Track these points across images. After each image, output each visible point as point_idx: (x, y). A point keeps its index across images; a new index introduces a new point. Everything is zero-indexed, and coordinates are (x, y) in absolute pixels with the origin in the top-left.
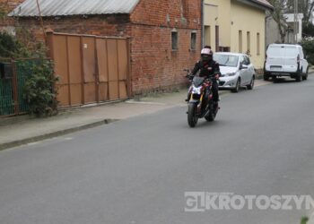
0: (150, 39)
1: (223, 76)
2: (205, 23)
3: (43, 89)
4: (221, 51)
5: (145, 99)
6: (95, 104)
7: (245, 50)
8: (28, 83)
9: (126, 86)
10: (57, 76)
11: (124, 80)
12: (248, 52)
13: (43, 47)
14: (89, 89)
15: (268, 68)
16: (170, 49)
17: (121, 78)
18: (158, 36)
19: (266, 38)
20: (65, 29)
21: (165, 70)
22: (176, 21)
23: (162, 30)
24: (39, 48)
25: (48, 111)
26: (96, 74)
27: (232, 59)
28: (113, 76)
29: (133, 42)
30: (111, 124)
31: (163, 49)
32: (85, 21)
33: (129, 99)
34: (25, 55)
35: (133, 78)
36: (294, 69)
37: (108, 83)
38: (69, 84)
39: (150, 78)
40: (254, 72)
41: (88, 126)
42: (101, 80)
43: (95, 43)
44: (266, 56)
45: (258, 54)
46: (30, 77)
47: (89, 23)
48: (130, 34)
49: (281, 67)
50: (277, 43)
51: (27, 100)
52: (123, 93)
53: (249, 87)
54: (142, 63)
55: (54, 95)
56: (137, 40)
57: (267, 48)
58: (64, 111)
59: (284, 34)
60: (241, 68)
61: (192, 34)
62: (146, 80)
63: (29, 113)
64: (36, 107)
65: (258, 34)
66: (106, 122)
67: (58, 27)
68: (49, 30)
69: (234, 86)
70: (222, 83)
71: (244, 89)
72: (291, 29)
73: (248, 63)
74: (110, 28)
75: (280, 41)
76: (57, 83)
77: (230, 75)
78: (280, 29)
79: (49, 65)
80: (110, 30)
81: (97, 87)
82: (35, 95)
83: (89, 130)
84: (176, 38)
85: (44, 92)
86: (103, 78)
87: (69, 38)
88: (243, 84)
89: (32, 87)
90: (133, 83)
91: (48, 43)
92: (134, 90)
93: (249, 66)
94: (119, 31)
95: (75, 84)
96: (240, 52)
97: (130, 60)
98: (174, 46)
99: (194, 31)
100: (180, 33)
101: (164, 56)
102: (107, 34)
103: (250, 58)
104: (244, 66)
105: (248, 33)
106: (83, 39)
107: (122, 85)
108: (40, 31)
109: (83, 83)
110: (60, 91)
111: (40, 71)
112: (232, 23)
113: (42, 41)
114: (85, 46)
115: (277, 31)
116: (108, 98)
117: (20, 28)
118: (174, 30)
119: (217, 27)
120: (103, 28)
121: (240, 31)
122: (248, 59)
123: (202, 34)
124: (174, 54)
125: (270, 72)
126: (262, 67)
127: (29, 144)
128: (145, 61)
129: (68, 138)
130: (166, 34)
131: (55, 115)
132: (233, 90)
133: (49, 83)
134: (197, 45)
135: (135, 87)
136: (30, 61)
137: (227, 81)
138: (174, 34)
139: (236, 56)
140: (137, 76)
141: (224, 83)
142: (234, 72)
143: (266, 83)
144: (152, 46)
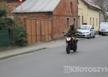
0: (60, 20)
1: (85, 33)
2: (79, 15)
3: (23, 37)
4: (84, 24)
5: (57, 41)
6: (41, 42)
7: (92, 24)
8: (18, 35)
9: (51, 36)
10: (28, 33)
11: (51, 34)
12: (93, 25)
13: (23, 23)
14: (38, 37)
15: (100, 31)
16: (66, 24)
17: (49, 34)
18: (62, 19)
19: (99, 20)
20: (30, 17)
22: (69, 14)
23: (64, 17)
24: (22, 23)
25: (24, 45)
26: (41, 32)
27: (88, 27)
28: (47, 33)
29: (54, 21)
30: (46, 49)
31: (64, 24)
32: (37, 14)
33: (52, 41)
34: (17, 26)
35: (54, 34)
37: (45, 35)
38: (32, 36)
40: (95, 32)
43: (41, 22)
44: (100, 26)
45: (97, 26)
46: (19, 33)
47: (39, 15)
48: (53, 19)
49: (105, 30)
51: (17, 41)
52: (50, 39)
53: (94, 37)
54: (57, 28)
55: (26, 39)
56: (55, 20)
57: (100, 23)
58: (30, 44)
59: (106, 19)
60: (91, 30)
61: (74, 19)
62: (58, 34)
63: (18, 45)
64: (21, 43)
65: (97, 19)
66: (44, 48)
67: (28, 16)
68: (25, 17)
69: (89, 37)
70: (84, 36)
71: (92, 38)
73: (93, 29)
74: (46, 16)
76: (28, 35)
77: (87, 33)
79: (25, 29)
80: (46, 17)
81: (41, 36)
82: (20, 39)
83: (38, 51)
84: (69, 20)
85: (23, 38)
86: (43, 34)
87: (32, 20)
88: (92, 36)
89: (19, 36)
91: (25, 21)
92: (54, 38)
93: (94, 30)
94: (49, 17)
95: (34, 36)
96: (91, 25)
97: (53, 28)
98: (68, 23)
99: (75, 18)
100: (70, 18)
101: (64, 26)
102: (45, 18)
103: (94, 28)
104: (92, 30)
105: (93, 18)
106: (37, 20)
107: (50, 36)
108: (22, 17)
109: (36, 35)
110: (29, 38)
111: (22, 31)
112: (88, 15)
113: (23, 21)
114: (37, 23)
116: (45, 40)
117: (15, 17)
118: (68, 17)
119: (82, 16)
120: (43, 16)
121: (91, 18)
122: (93, 27)
123: (77, 19)
124: (68, 25)
125: (101, 32)
126: (98, 30)
127: (18, 56)
128: (58, 28)
129: (31, 54)
130: (65, 19)
131: (27, 46)
132: (88, 38)
133: (25, 35)
134: (76, 23)
135: (54, 37)
136: (19, 28)
137: (86, 35)
138: (68, 19)
139: (89, 26)
140: (55, 33)
141: (85, 35)
142: (89, 32)
143: (100, 36)
144: (60, 23)
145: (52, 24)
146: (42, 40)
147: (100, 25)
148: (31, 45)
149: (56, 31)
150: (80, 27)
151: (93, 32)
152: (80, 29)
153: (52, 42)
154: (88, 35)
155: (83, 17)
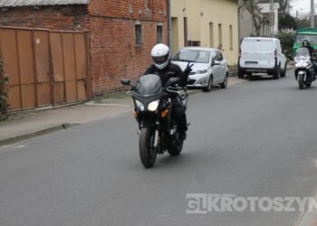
0: (111, 33)
1: (194, 73)
4: (190, 45)
5: (107, 100)
6: (51, 107)
7: (216, 43)
9: (86, 87)
10: (6, 75)
11: (83, 80)
12: (220, 47)
14: (43, 90)
15: (243, 65)
16: (133, 44)
17: (79, 77)
18: (120, 30)
19: (239, 31)
20: (13, 22)
21: (129, 68)
22: (140, 12)
23: (124, 22)
26: (51, 73)
27: (202, 55)
28: (70, 75)
29: (92, 37)
30: (69, 129)
31: (125, 44)
32: (36, 13)
33: (88, 100)
35: (93, 77)
36: (271, 65)
37: (64, 82)
38: (20, 85)
39: (112, 76)
40: (227, 69)
41: (44, 132)
42: (56, 80)
43: (49, 38)
44: (240, 51)
45: (231, 49)
47: (41, 15)
48: (89, 28)
49: (256, 63)
50: (252, 36)
52: (82, 94)
53: (223, 86)
54: (102, 60)
55: (3, 97)
56: (96, 34)
57: (240, 41)
58: (15, 115)
59: (260, 27)
60: (213, 64)
61: (158, 27)
62: (108, 79)
65: (231, 26)
66: (64, 126)
69: (206, 85)
70: (193, 81)
71: (217, 87)
72: (266, 20)
73: (221, 59)
74: (66, 20)
75: (255, 34)
76: (6, 83)
77: (201, 72)
78: (254, 20)
80: (65, 23)
81: (52, 88)
83: (44, 136)
84: (140, 31)
86: (58, 77)
87: (19, 32)
88: (216, 81)
90: (93, 83)
92: (94, 90)
93: (222, 62)
94: (76, 24)
95: (26, 85)
96: (212, 46)
97: (88, 57)
98: (138, 40)
99: (160, 24)
100: (144, 26)
101: (127, 51)
102: (62, 27)
103: (224, 56)
104: (216, 62)
105: (220, 25)
106: (36, 33)
107: (81, 86)
109: (36, 83)
110: (10, 93)
112: (202, 14)
114: (38, 41)
115: (251, 23)
116: (65, 100)
118: (138, 23)
119: (185, 19)
120: (57, 20)
121: (211, 24)
122: (221, 55)
123: (168, 29)
124: (138, 50)
125: (246, 69)
126: (236, 63)
128: (106, 58)
129: (20, 146)
130: (129, 27)
132: (205, 89)
137: (197, 79)
138: (138, 27)
139: (207, 51)
140: (98, 74)
141: (195, 81)
142: (206, 68)
143: (241, 81)
144: (113, 40)
145: (88, 47)
146: (56, 99)
147: (242, 46)
148: (20, 115)
149: (102, 69)
150: (179, 53)
151: (219, 68)
152: (179, 60)
153: (87, 104)
154: (205, 78)
155: (188, 21)
